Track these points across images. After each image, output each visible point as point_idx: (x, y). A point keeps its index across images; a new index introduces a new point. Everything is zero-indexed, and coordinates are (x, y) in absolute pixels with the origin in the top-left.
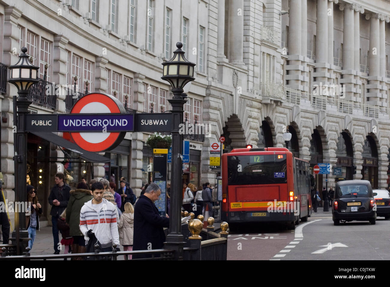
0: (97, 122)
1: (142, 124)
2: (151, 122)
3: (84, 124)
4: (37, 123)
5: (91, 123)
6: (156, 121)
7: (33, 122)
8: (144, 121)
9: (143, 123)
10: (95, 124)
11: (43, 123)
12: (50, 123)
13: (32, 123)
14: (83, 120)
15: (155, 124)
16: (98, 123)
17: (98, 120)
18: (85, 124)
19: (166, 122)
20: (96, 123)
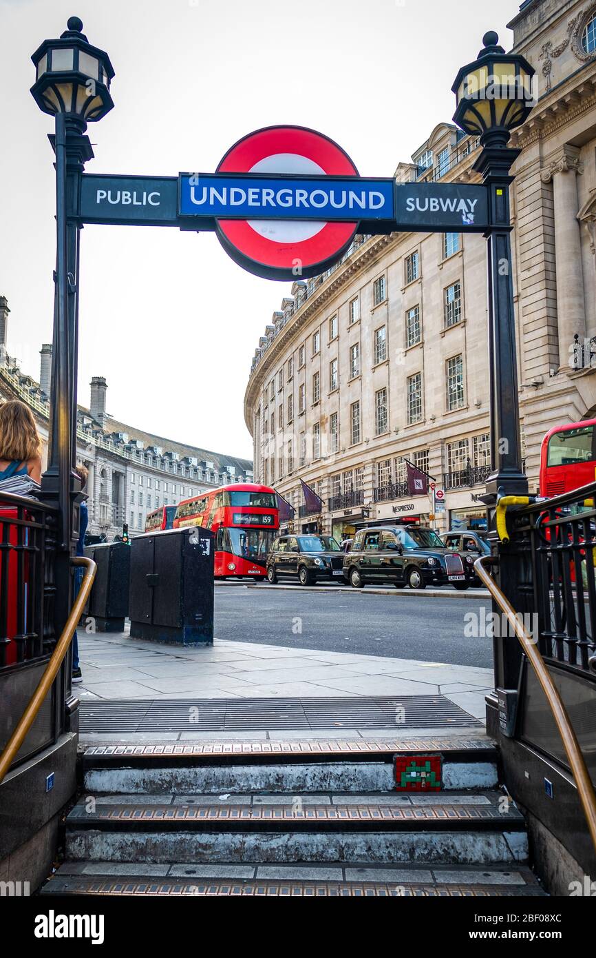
0: (294, 196)
1: (408, 209)
2: (436, 204)
3: (254, 200)
4: (114, 198)
5: (274, 199)
6: (448, 201)
7: (102, 194)
8: (414, 203)
9: (411, 207)
10: (287, 202)
11: (132, 197)
12: (154, 199)
13: (99, 197)
14: (251, 191)
15: (445, 209)
16: (298, 199)
17: (298, 192)
18: (260, 200)
19: (472, 206)
20: (290, 199)
